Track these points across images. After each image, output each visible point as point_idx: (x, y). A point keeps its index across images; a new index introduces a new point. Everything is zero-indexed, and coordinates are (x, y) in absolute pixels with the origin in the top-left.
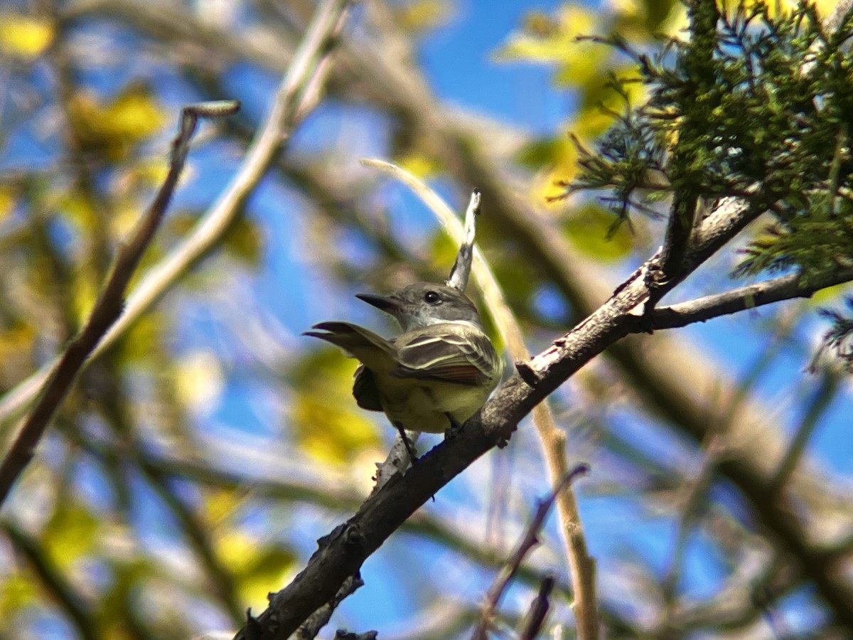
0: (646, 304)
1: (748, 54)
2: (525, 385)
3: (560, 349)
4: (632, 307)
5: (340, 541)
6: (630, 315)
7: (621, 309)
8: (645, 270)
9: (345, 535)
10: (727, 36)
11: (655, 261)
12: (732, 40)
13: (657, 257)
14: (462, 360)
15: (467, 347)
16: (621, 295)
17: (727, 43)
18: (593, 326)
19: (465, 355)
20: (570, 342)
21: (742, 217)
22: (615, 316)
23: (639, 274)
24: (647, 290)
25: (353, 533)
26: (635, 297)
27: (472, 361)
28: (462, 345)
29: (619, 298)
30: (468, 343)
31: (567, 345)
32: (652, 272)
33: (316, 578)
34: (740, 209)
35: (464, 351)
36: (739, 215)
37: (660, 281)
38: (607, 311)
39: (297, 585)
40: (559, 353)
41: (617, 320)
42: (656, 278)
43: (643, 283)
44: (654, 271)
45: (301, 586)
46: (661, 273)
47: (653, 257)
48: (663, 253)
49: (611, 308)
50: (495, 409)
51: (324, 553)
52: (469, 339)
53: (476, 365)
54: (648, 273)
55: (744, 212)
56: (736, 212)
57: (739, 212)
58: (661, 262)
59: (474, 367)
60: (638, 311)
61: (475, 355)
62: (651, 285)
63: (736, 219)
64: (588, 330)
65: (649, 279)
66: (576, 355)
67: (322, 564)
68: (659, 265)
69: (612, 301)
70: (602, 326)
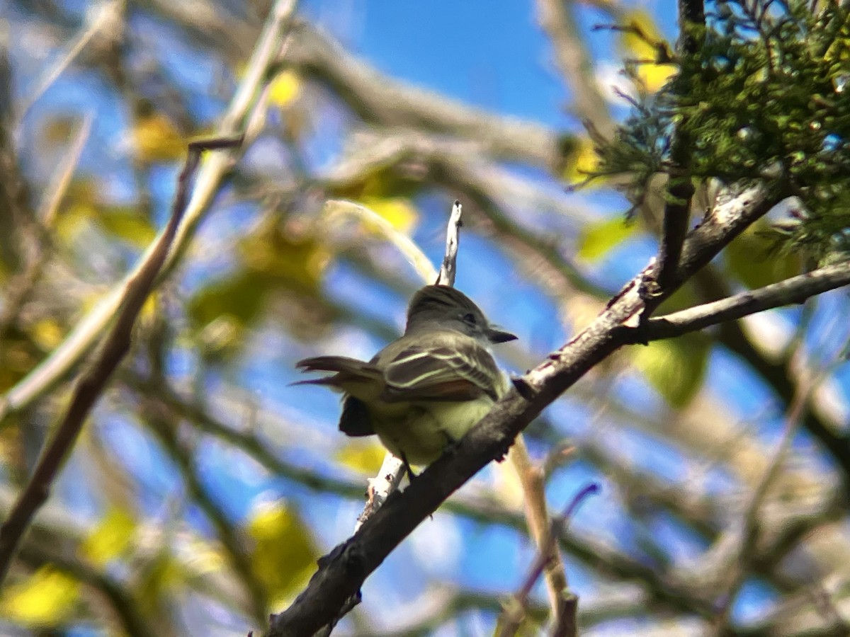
0: (641, 316)
1: (766, 38)
2: (521, 399)
3: (555, 362)
4: (626, 319)
5: (341, 560)
6: (626, 328)
7: (617, 321)
8: (638, 282)
9: (346, 554)
10: (746, 21)
11: (649, 273)
12: (751, 24)
13: (650, 268)
14: (452, 375)
15: (458, 361)
16: (615, 306)
17: (746, 28)
18: (588, 339)
19: (454, 370)
20: (565, 355)
21: (734, 226)
22: (610, 328)
23: (633, 285)
24: (641, 301)
25: (353, 553)
26: (629, 308)
27: (463, 374)
28: (450, 360)
29: (613, 311)
30: (459, 355)
31: (563, 358)
32: (647, 283)
33: (317, 598)
34: (732, 218)
35: (453, 365)
36: (732, 224)
37: (654, 292)
38: (602, 323)
39: (299, 606)
40: (555, 366)
41: (613, 332)
42: (651, 289)
43: (638, 295)
44: (648, 283)
45: (303, 607)
46: (655, 284)
47: (647, 267)
48: (656, 264)
49: (605, 320)
50: (492, 424)
51: (325, 573)
52: (460, 351)
53: (469, 378)
54: (642, 284)
55: (736, 221)
56: (729, 221)
57: (732, 221)
58: (655, 273)
59: (466, 381)
60: (633, 322)
61: (466, 367)
62: (646, 296)
63: (728, 228)
64: (584, 343)
65: (643, 291)
66: (572, 367)
67: (323, 585)
68: (653, 276)
69: (607, 313)
70: (597, 338)
